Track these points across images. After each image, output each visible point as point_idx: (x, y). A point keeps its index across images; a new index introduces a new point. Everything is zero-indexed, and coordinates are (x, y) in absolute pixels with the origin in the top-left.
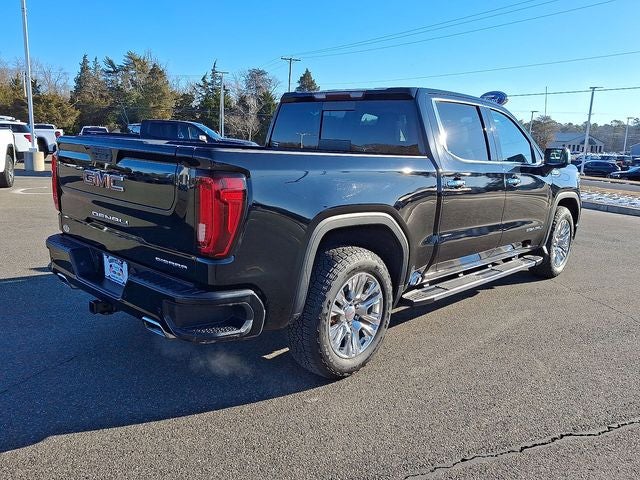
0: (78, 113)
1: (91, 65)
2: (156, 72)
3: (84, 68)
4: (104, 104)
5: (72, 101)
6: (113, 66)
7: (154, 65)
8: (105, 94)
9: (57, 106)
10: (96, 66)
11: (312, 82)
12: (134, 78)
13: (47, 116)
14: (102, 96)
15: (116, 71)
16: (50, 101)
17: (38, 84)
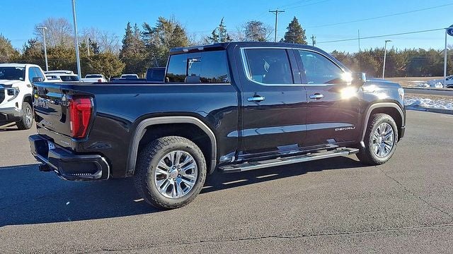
0: (124, 65)
1: (133, 29)
2: (178, 31)
3: (128, 33)
4: (142, 57)
5: (121, 56)
6: (149, 29)
7: (177, 26)
8: (143, 50)
9: (110, 61)
10: (137, 30)
11: (299, 27)
12: (163, 37)
13: (103, 69)
14: (141, 52)
15: (151, 32)
16: (105, 58)
17: (98, 46)
